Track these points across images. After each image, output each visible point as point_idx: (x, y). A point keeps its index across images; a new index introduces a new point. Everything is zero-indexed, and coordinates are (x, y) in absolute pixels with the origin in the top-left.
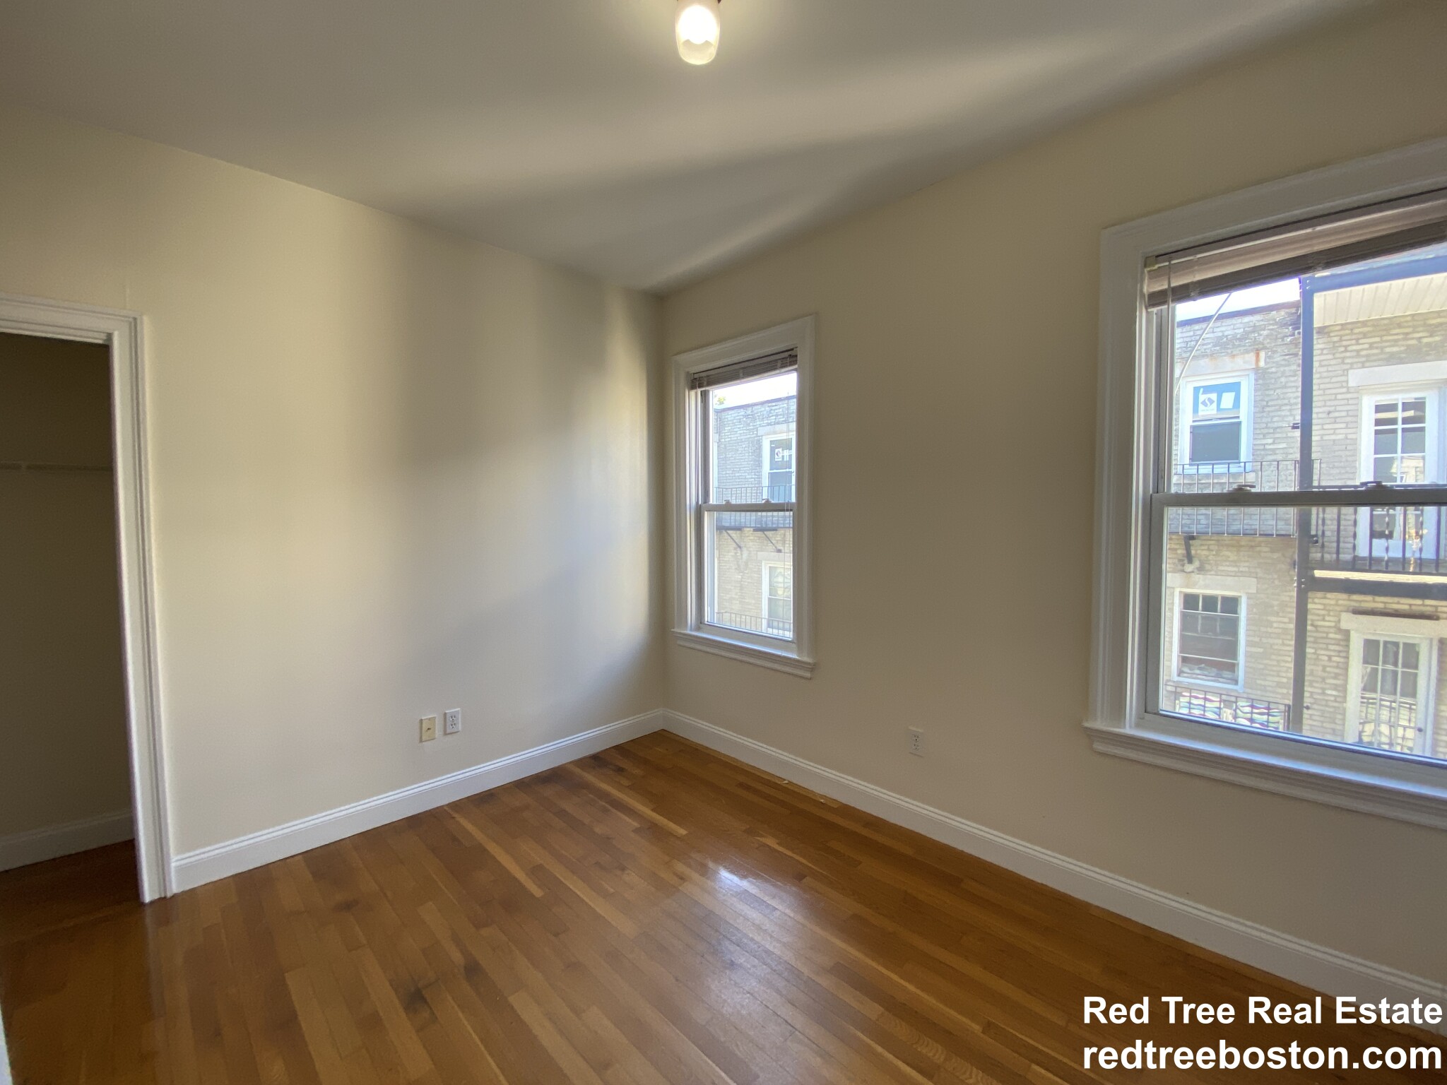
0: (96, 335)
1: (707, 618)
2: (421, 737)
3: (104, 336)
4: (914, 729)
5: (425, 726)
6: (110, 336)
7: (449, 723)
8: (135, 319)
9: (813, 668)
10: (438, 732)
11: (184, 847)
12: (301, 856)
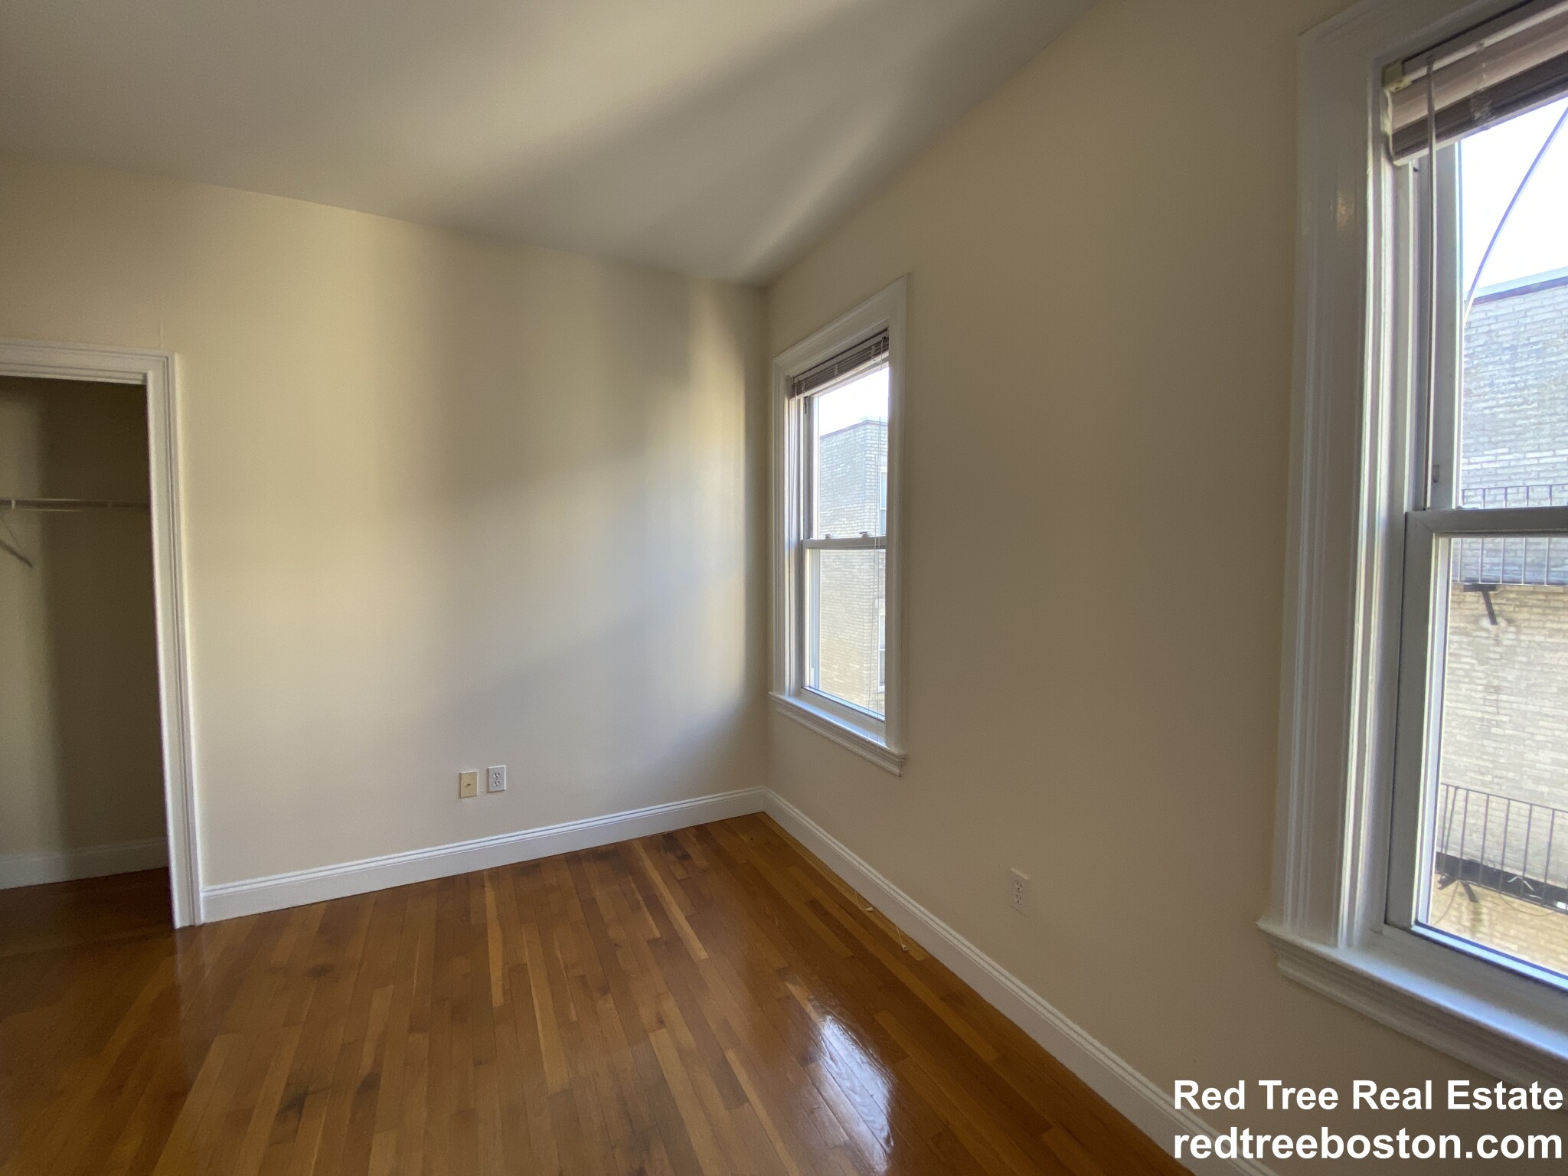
0: (133, 376)
1: (809, 681)
2: (460, 793)
3: (140, 377)
4: (1018, 872)
5: (464, 782)
6: (145, 376)
7: (491, 780)
8: (167, 358)
9: (903, 761)
10: (480, 787)
11: (214, 878)
12: (326, 904)
